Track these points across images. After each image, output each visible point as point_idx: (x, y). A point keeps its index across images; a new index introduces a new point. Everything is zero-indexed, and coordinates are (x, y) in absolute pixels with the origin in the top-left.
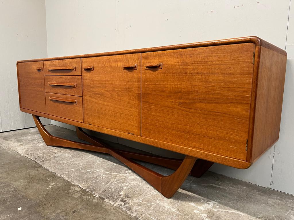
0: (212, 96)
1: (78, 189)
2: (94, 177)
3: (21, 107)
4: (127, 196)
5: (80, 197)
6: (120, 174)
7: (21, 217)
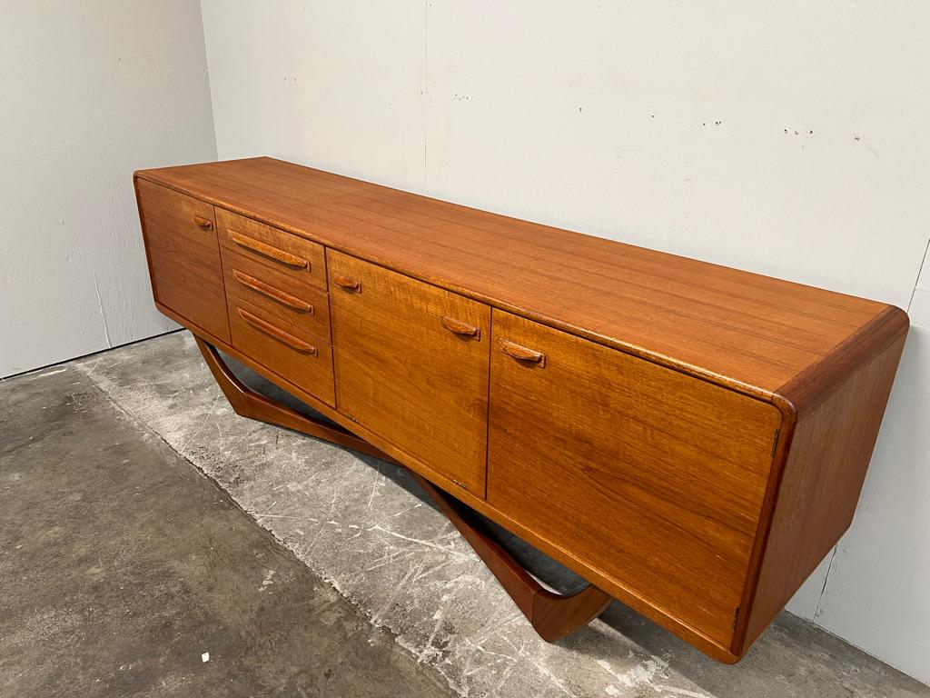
0: (665, 484)
1: (333, 598)
2: (368, 554)
3: (156, 299)
4: (448, 629)
5: (339, 625)
6: (432, 545)
7: (213, 685)
